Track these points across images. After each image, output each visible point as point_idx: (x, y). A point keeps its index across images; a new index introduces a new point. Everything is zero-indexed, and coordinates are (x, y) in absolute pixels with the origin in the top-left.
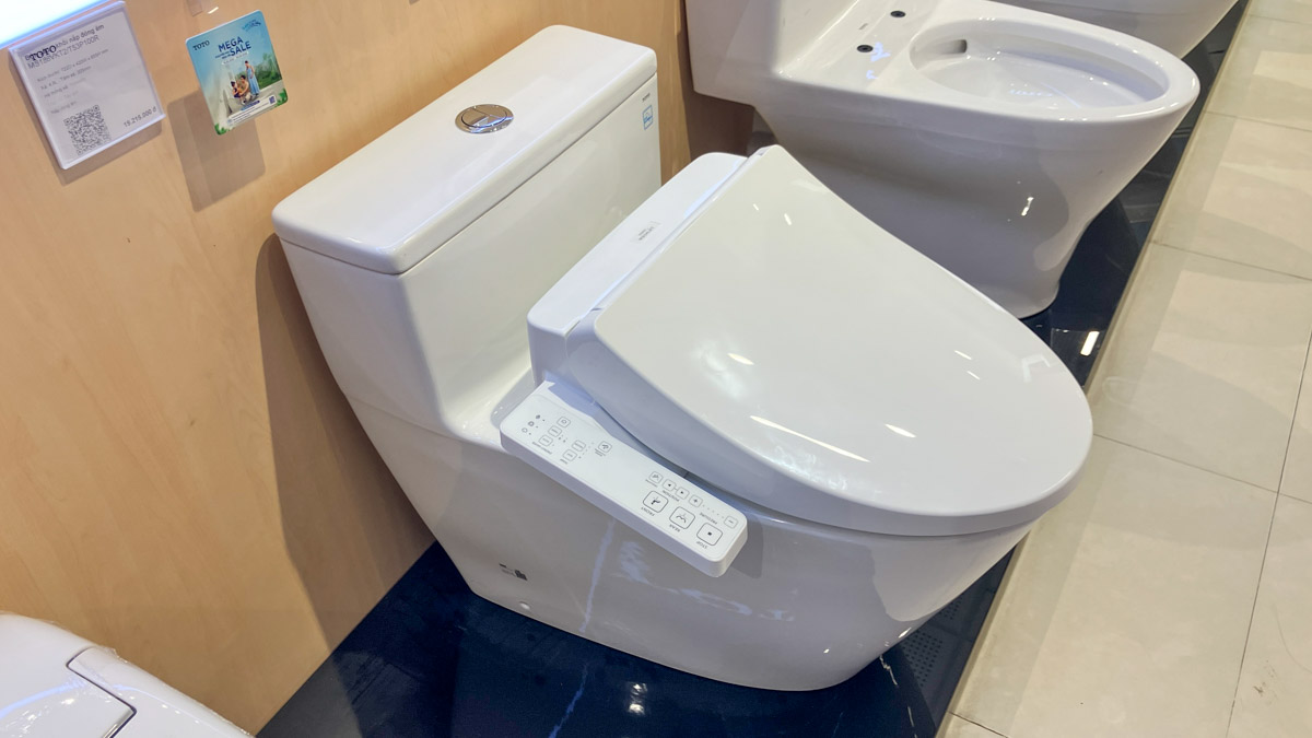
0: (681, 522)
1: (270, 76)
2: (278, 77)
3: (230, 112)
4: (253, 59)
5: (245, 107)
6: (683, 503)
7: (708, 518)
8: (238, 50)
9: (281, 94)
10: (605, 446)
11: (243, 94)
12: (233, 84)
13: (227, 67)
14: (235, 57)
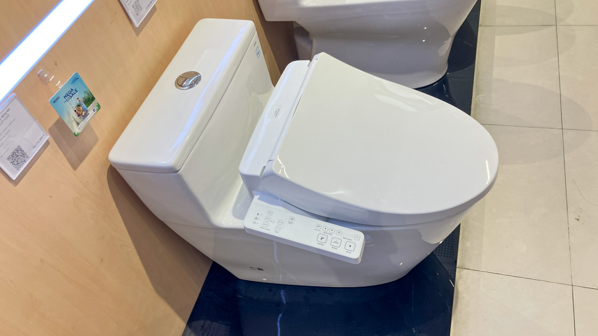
0: (335, 244)
1: (89, 100)
2: (93, 99)
3: (78, 124)
4: (81, 96)
5: (84, 119)
6: (334, 235)
7: (347, 239)
8: (73, 95)
9: (97, 106)
10: (292, 219)
11: (81, 114)
12: (75, 111)
13: (71, 104)
14: (72, 99)
